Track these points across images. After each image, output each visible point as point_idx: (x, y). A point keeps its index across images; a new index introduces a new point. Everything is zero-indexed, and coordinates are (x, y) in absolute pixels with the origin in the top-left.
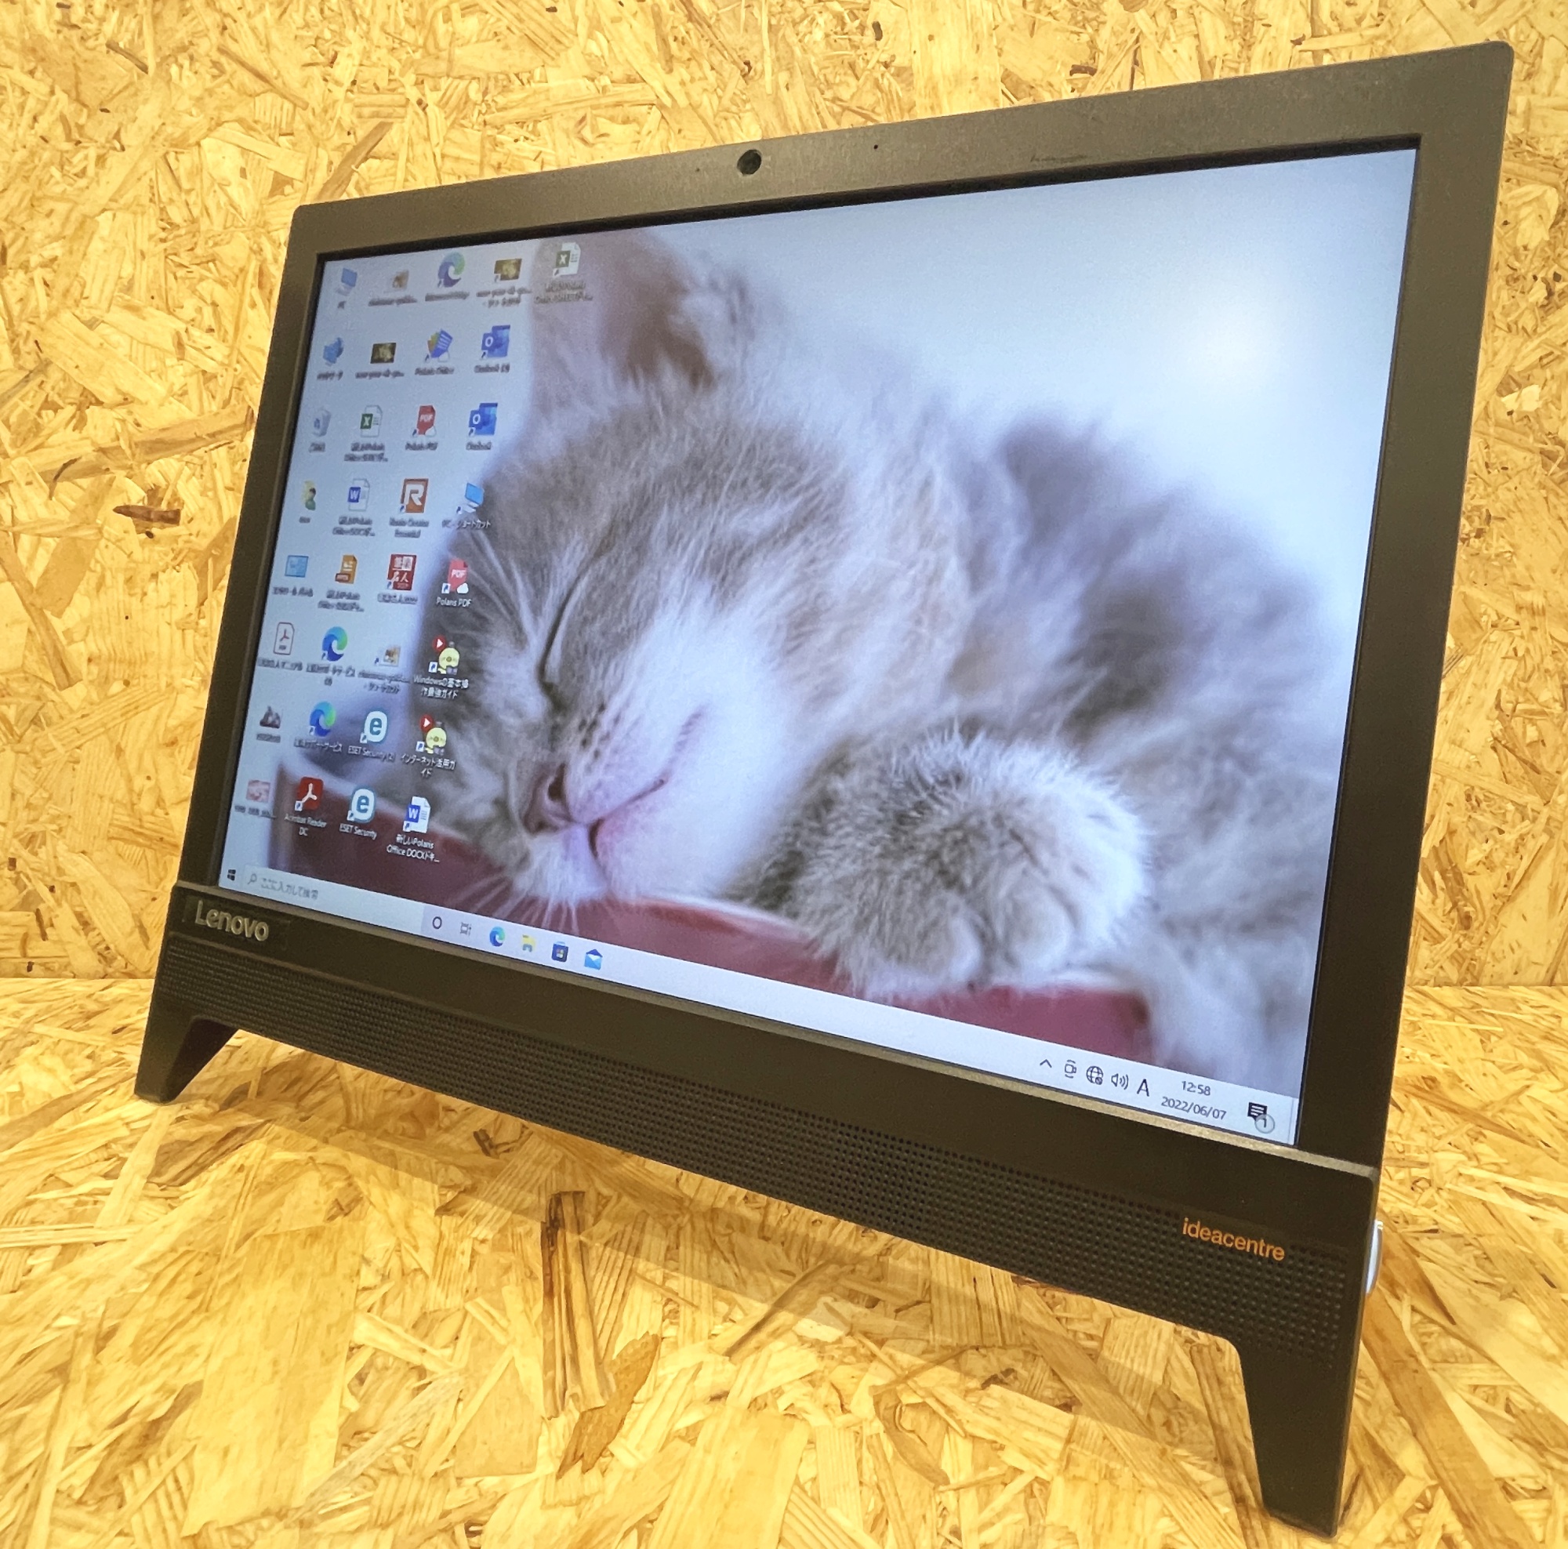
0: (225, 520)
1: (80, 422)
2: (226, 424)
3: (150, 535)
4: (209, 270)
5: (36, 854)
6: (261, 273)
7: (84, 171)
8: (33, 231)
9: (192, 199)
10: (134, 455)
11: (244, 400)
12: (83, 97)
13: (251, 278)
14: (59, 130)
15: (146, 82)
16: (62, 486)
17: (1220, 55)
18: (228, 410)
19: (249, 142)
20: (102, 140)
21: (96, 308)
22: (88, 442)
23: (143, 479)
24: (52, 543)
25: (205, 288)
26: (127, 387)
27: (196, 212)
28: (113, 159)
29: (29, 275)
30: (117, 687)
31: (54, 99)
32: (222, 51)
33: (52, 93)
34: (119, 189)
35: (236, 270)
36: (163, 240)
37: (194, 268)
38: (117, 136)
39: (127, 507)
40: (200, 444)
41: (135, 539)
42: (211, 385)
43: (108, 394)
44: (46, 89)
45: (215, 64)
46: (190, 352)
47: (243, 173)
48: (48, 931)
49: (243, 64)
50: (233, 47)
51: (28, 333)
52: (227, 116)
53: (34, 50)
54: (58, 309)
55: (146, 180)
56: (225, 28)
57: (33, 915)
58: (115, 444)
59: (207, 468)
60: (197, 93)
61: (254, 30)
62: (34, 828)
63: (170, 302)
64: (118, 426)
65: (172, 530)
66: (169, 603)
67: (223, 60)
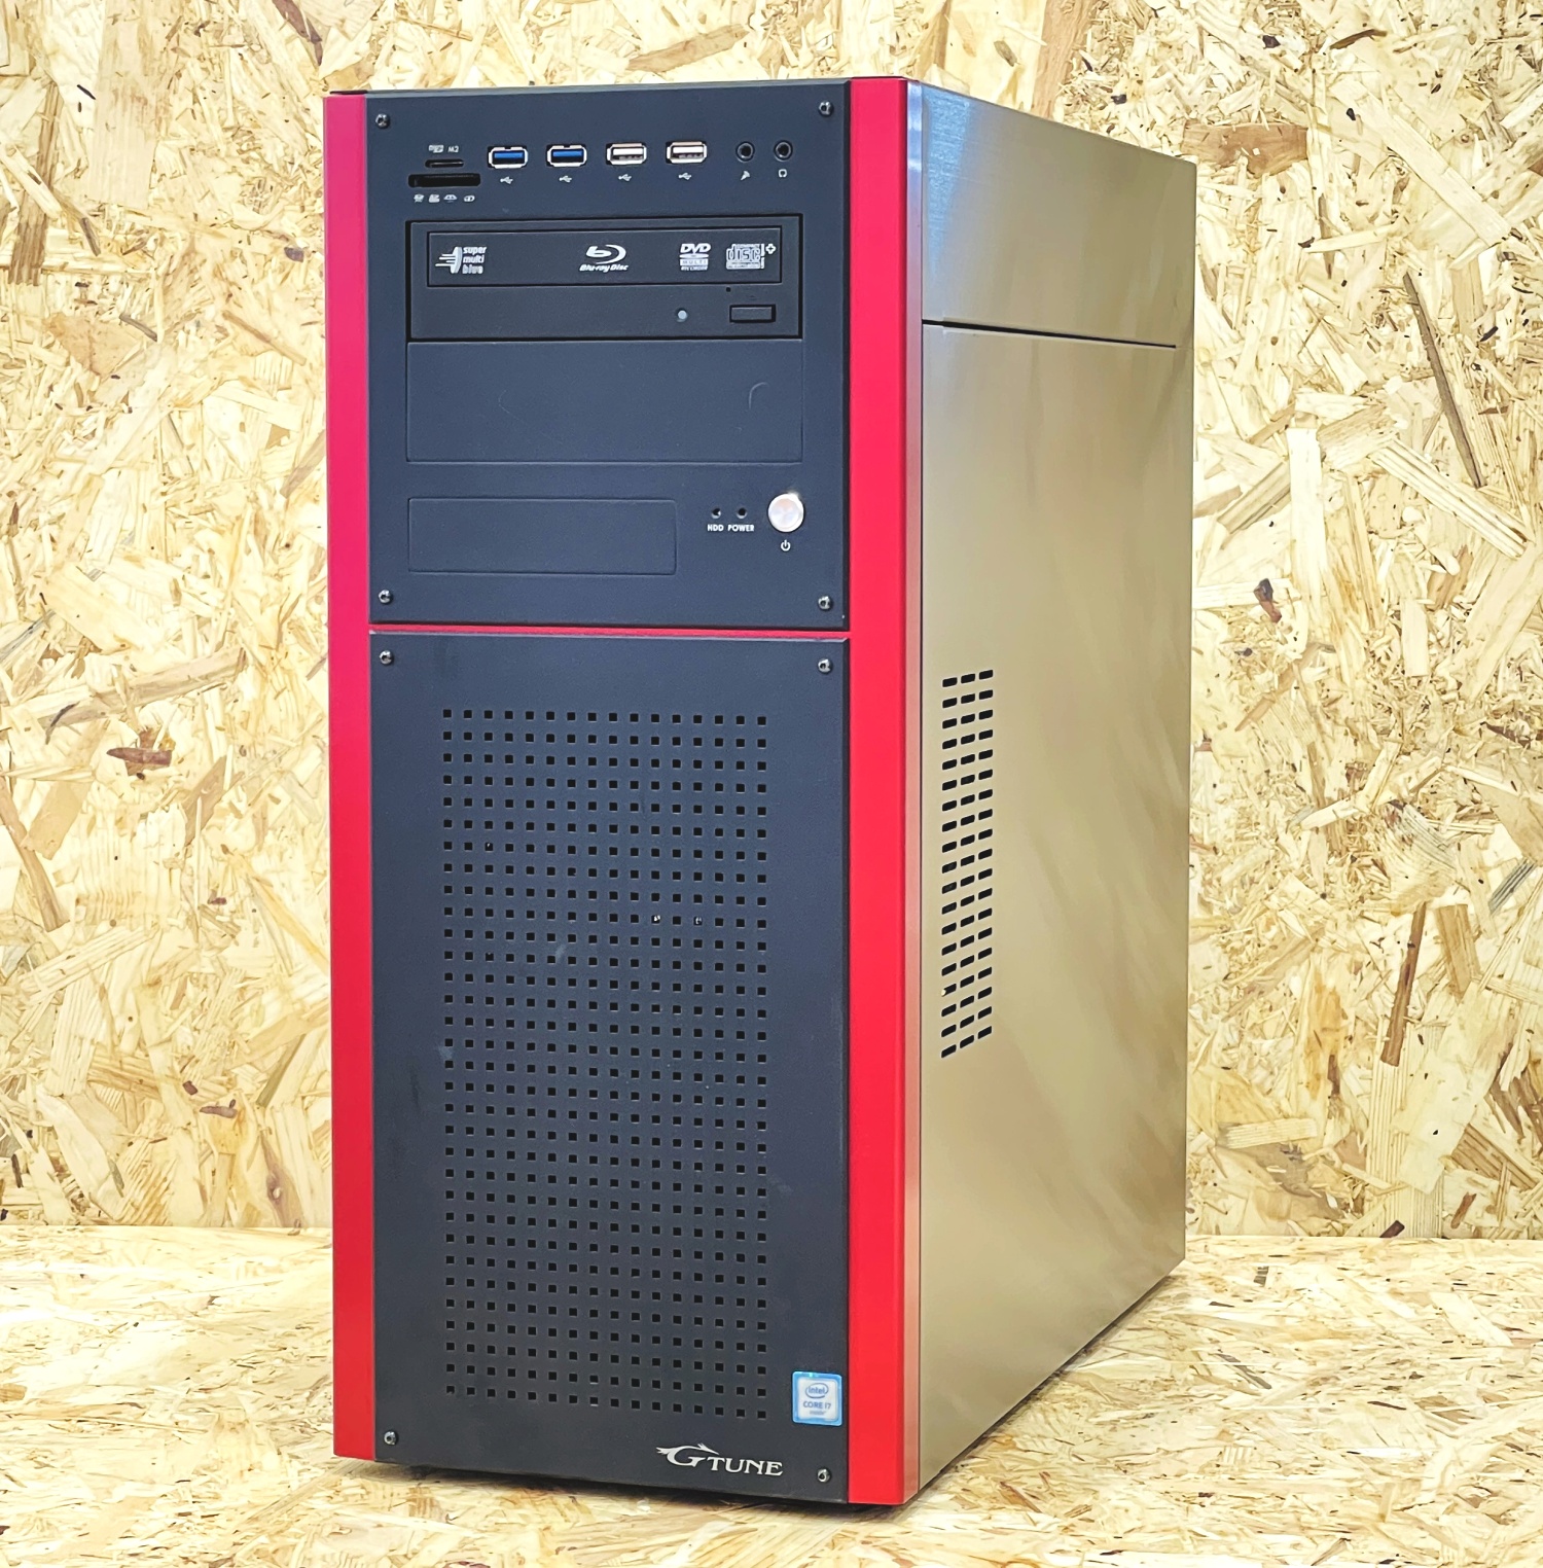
0: (216, 759)
1: (79, 669)
2: (220, 665)
3: (141, 776)
4: (207, 519)
5: (15, 1098)
6: (256, 521)
7: (93, 433)
8: (44, 491)
9: (192, 454)
10: (128, 699)
11: (236, 642)
12: (95, 366)
13: (247, 526)
14: (73, 397)
15: (155, 347)
16: (60, 731)
17: (1224, 263)
18: (221, 652)
19: (248, 398)
20: (112, 404)
21: (98, 560)
22: (85, 688)
23: (137, 721)
24: (45, 787)
25: (201, 537)
26: (122, 635)
27: (196, 466)
28: (123, 421)
29: (38, 532)
30: (104, 927)
31: (69, 368)
32: (227, 316)
33: (68, 364)
34: (124, 450)
35: (233, 519)
36: (164, 494)
37: (192, 518)
38: (125, 400)
39: (120, 749)
40: (194, 685)
41: (127, 781)
42: (205, 629)
43: (106, 642)
44: (62, 361)
45: (221, 329)
46: (185, 597)
47: (242, 425)
48: (24, 1177)
49: (246, 327)
50: (237, 312)
51: (34, 586)
52: (229, 375)
53: (52, 326)
54: (63, 563)
55: (151, 439)
56: (230, 295)
57: (9, 1161)
58: (112, 688)
59: (198, 709)
60: (202, 356)
61: (257, 294)
62: (14, 1072)
63: (169, 554)
64: (115, 670)
65: (162, 771)
66: (159, 843)
67: (227, 324)
